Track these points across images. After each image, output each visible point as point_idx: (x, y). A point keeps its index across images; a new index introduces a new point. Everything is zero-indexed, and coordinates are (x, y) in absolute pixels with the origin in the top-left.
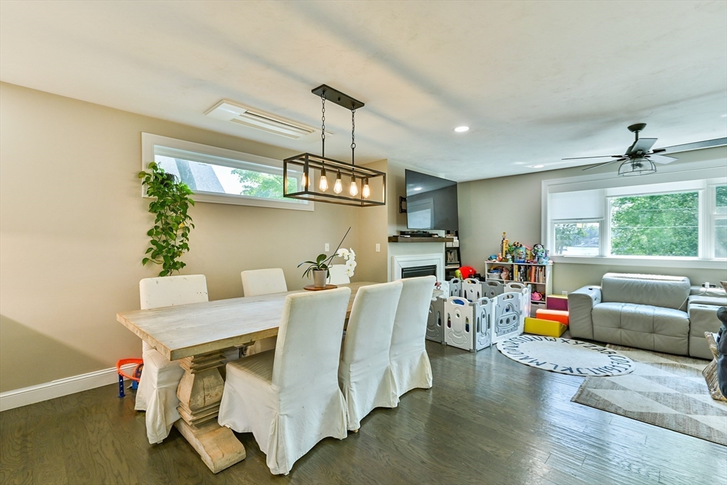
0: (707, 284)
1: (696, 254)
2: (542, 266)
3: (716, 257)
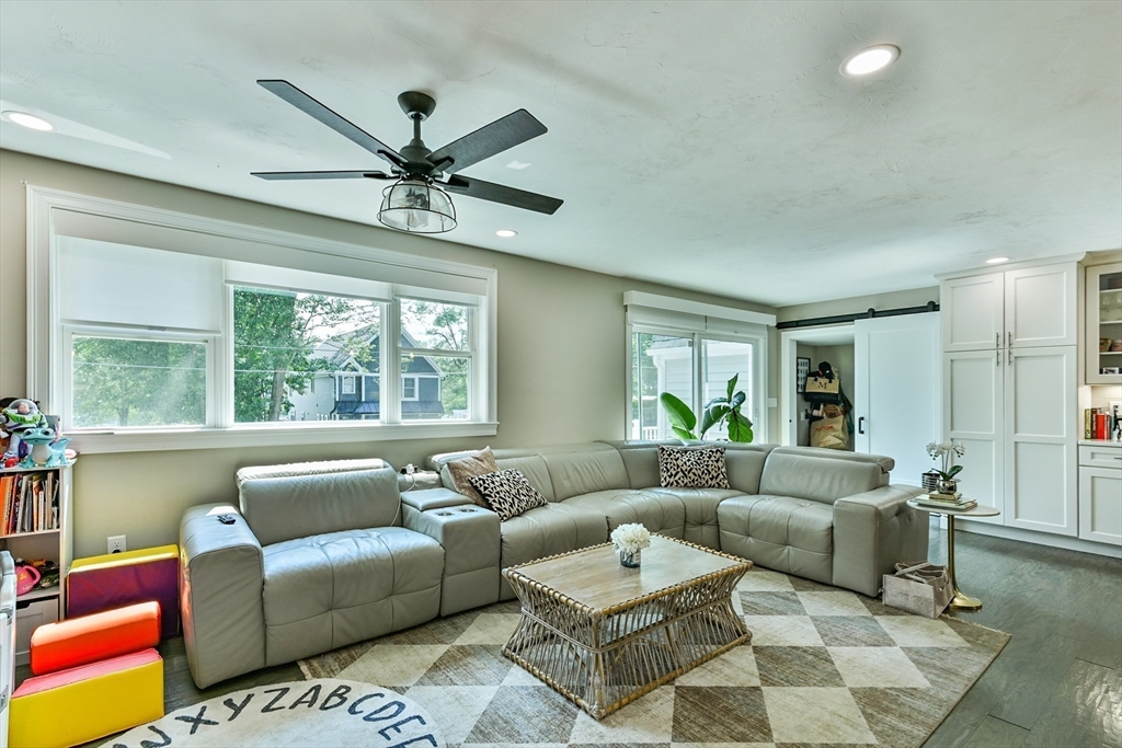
0: (410, 467)
1: (376, 416)
2: (43, 475)
3: (403, 417)
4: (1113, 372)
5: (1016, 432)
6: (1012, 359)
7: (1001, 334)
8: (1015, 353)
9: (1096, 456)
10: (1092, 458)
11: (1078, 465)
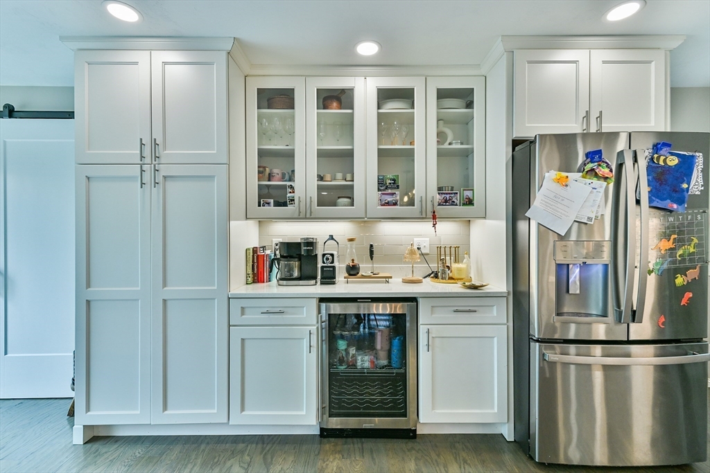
4: (269, 204)
5: (165, 285)
6: (160, 179)
7: (146, 141)
8: (164, 170)
9: (247, 311)
10: (243, 314)
11: (229, 326)
